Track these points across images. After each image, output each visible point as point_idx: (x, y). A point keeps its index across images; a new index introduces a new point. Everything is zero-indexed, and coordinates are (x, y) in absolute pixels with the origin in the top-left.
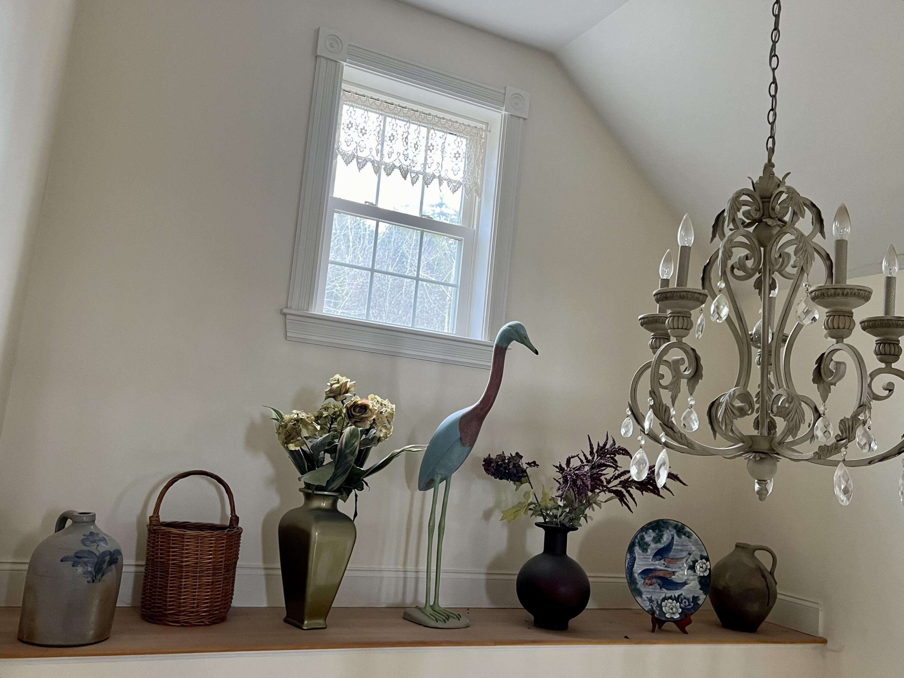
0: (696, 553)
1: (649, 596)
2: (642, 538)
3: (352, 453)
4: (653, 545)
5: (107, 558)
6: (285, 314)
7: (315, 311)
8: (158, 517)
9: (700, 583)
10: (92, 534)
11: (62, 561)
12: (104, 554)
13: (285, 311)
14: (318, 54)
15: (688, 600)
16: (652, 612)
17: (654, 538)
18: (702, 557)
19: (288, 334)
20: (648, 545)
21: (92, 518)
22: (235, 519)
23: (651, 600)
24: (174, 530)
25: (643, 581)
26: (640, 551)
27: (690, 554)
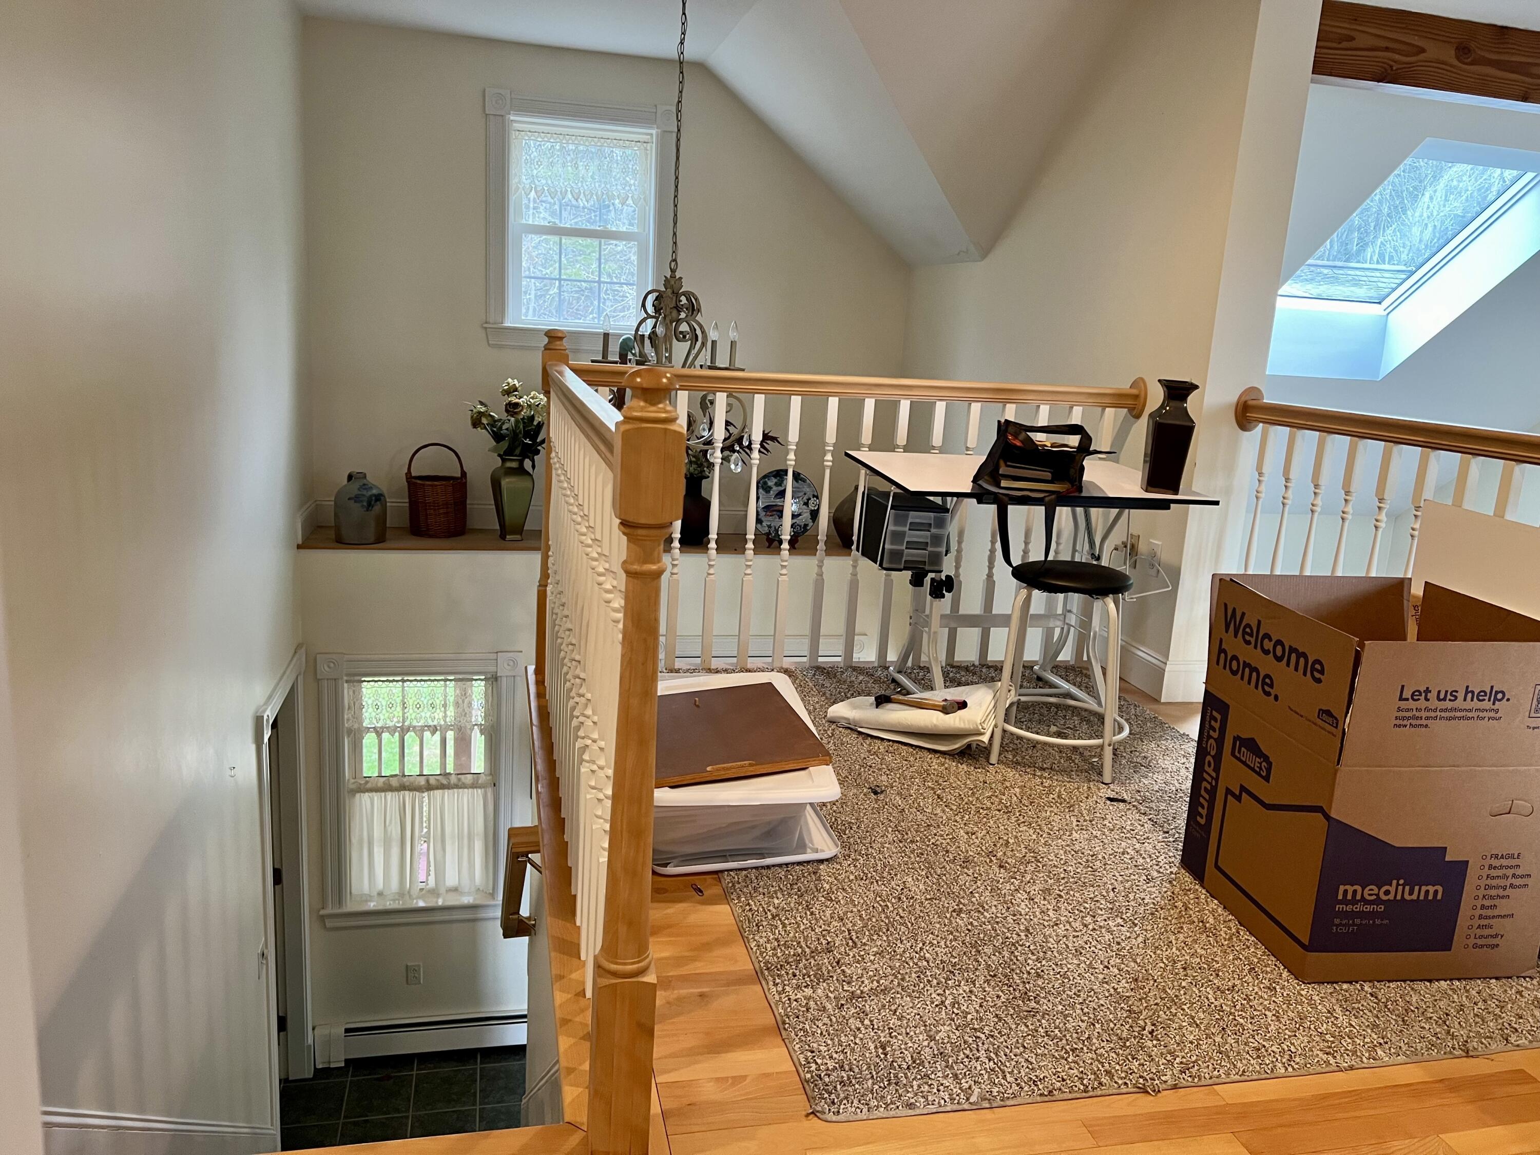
0: (809, 494)
1: (769, 524)
2: (765, 483)
3: (520, 432)
4: (775, 488)
5: (374, 498)
6: (486, 328)
7: (507, 324)
8: (411, 473)
9: (811, 514)
10: (364, 485)
11: (349, 499)
12: (371, 496)
13: (485, 325)
14: (487, 113)
15: (800, 526)
16: (769, 534)
17: (776, 483)
18: (814, 496)
19: (490, 342)
20: (771, 488)
21: (365, 476)
22: (464, 474)
23: (769, 527)
24: (419, 482)
25: (764, 513)
26: (763, 492)
27: (805, 494)
